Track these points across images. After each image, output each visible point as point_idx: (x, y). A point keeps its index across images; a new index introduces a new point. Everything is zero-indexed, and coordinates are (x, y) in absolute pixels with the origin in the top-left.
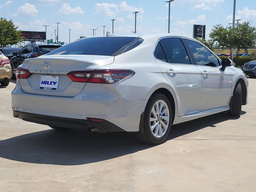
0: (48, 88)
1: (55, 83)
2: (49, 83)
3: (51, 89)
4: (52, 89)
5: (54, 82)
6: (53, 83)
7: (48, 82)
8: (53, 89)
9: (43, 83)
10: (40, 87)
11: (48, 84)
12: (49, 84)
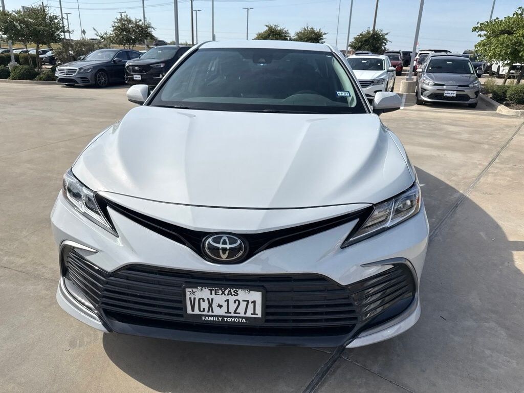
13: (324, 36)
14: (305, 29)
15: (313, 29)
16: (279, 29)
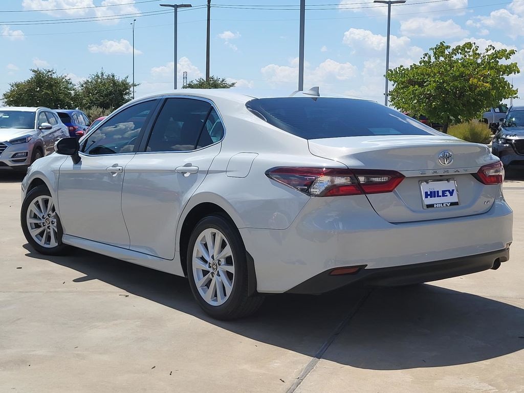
0: (443, 205)
1: (451, 193)
2: (440, 194)
3: (448, 205)
4: (450, 205)
5: (449, 191)
6: (448, 193)
7: (438, 192)
8: (452, 204)
9: (429, 195)
10: (427, 205)
11: (438, 196)
12: (441, 196)
13: (131, 89)
14: (98, 76)
15: (113, 76)
16: (54, 76)
